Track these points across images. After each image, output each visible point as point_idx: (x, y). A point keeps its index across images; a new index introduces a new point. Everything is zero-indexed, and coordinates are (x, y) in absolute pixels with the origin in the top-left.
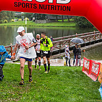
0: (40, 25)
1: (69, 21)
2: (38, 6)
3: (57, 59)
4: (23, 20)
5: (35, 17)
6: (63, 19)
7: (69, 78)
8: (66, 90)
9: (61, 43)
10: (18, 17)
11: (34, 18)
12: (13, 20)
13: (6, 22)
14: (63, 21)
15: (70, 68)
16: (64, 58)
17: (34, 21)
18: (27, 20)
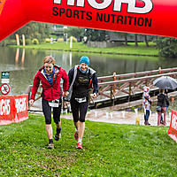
0: (96, 50)
1: (148, 46)
2: (94, 16)
3: (123, 112)
4: (65, 40)
5: (88, 36)
6: (137, 42)
7: (145, 146)
8: (138, 166)
9: (131, 84)
10: (58, 35)
11: (85, 38)
12: (47, 40)
13: (35, 43)
14: (137, 45)
15: (147, 128)
16: (136, 110)
17: (86, 43)
18: (74, 41)
